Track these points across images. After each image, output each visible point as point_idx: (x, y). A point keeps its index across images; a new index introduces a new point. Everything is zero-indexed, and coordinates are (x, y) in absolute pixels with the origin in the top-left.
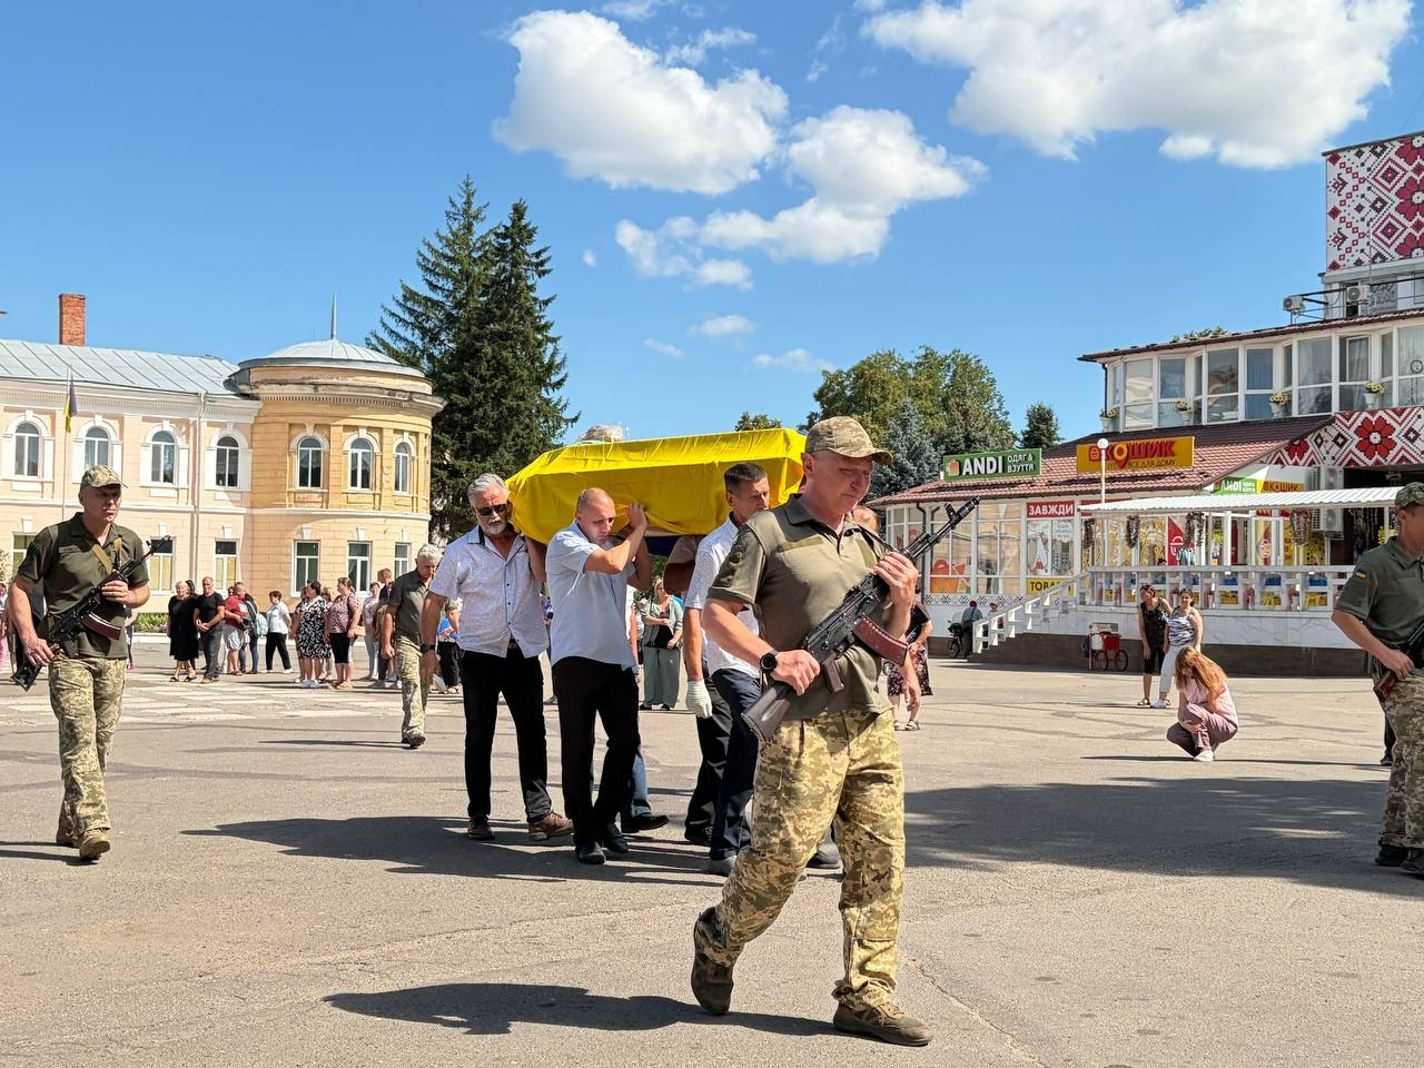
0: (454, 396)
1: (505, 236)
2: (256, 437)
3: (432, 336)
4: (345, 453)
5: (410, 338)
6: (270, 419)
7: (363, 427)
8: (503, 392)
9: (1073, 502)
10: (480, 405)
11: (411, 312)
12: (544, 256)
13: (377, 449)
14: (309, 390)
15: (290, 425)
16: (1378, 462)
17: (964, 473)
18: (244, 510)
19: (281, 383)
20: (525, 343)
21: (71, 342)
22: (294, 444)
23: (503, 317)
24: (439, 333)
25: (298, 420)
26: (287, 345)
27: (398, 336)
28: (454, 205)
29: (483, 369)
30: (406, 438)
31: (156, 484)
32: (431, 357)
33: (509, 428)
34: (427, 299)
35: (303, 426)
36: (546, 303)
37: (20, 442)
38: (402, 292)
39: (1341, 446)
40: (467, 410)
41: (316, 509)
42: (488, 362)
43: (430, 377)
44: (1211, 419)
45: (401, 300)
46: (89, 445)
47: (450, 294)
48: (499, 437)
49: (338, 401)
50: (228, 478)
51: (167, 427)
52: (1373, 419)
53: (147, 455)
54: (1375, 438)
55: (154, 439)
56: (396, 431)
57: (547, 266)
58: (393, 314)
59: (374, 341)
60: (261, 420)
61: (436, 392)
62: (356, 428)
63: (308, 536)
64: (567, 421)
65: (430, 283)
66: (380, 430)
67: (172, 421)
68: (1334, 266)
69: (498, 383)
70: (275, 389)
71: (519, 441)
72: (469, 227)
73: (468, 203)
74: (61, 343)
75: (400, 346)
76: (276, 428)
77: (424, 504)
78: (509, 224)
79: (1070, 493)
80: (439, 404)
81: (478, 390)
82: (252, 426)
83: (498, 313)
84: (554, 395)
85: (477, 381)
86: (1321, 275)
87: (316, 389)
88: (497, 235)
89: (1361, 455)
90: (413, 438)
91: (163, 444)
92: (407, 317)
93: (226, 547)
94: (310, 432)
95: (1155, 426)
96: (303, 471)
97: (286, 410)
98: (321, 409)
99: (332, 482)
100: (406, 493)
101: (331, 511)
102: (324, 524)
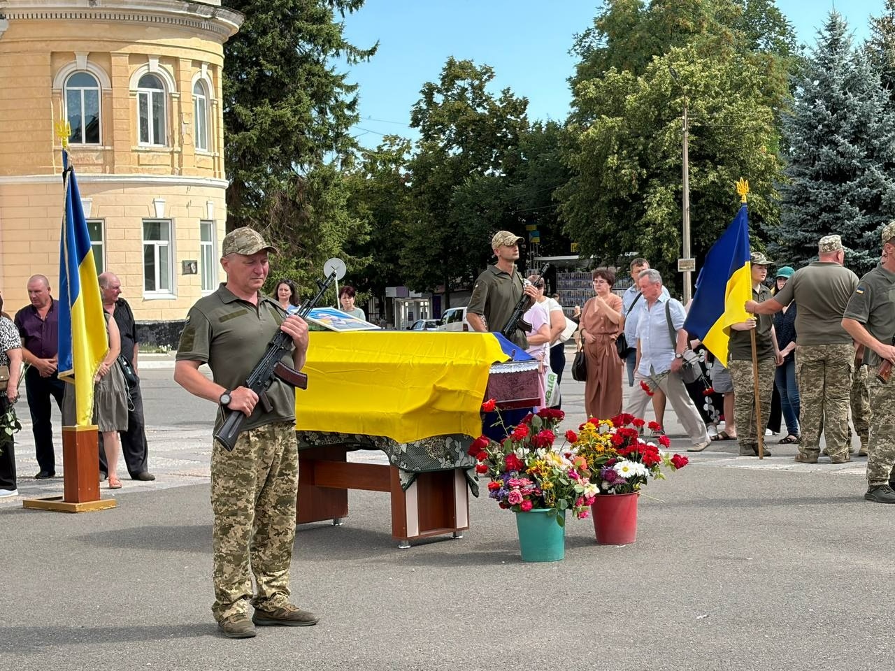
2: (1, 73)
4: (133, 93)
6: (21, 46)
7: (154, 57)
13: (172, 89)
14: (81, 2)
15: (53, 53)
22: (59, 82)
25: (64, 47)
30: (205, 72)
35: (72, 55)
41: (95, 174)
49: (121, 19)
56: (193, 63)
60: (8, 47)
62: (145, 58)
63: (88, 213)
66: (175, 61)
70: (33, 3)
76: (32, 59)
80: (233, 22)
87: (92, 2)
90: (210, 73)
94: (81, 63)
96: (74, 120)
97: (46, 32)
98: (99, 30)
99: (118, 135)
100: (205, 151)
101: (118, 177)
102: (110, 195)
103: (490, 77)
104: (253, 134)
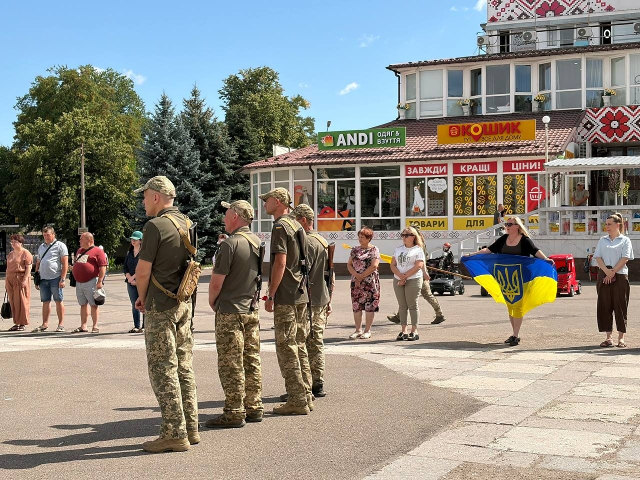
9: (446, 165)
16: (615, 140)
17: (338, 145)
39: (589, 129)
44: (488, 110)
52: (614, 113)
54: (615, 124)
68: (493, 20)
79: (445, 158)
86: (483, 25)
89: (604, 135)
95: (445, 115)
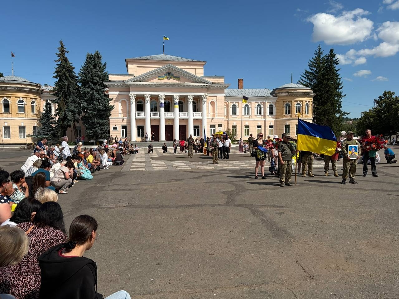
0: (317, 93)
1: (328, 57)
2: (276, 104)
3: (311, 80)
4: (295, 106)
5: (307, 81)
7: (299, 101)
8: (328, 91)
10: (323, 94)
11: (307, 75)
12: (338, 60)
13: (301, 105)
14: (287, 94)
15: (283, 101)
18: (274, 119)
19: (282, 93)
20: (333, 80)
21: (241, 88)
22: (284, 105)
23: (328, 74)
24: (313, 79)
25: (285, 100)
26: (282, 85)
27: (304, 81)
28: (316, 52)
29: (324, 86)
30: (308, 102)
31: (258, 115)
32: (311, 85)
33: (329, 99)
34: (310, 72)
35: (286, 101)
36: (338, 70)
37: (233, 108)
38: (305, 72)
40: (320, 96)
41: (289, 118)
42: (325, 85)
43: (312, 89)
45: (305, 73)
46: (245, 108)
47: (315, 71)
48: (327, 101)
49: (293, 96)
50: (271, 113)
51: (259, 103)
53: (256, 109)
55: (257, 106)
56: (306, 101)
57: (338, 62)
58: (303, 76)
59: (299, 82)
60: (278, 101)
61: (314, 92)
62: (297, 101)
63: (287, 124)
64: (343, 96)
65: (311, 69)
66: (302, 101)
67: (260, 102)
69: (327, 89)
70: (280, 94)
71: (332, 101)
72: (319, 56)
73: (319, 51)
74: (239, 89)
75: (305, 83)
76: (281, 102)
77: (311, 116)
78: (329, 54)
80: (314, 95)
81: (323, 91)
82: (276, 102)
83: (327, 74)
84: (340, 91)
85: (322, 89)
87: (289, 94)
88: (327, 57)
90: (309, 102)
91: (259, 107)
92: (306, 77)
93: (271, 127)
94: (287, 102)
96: (286, 111)
97: (283, 98)
98: (290, 98)
99: (292, 112)
100: (308, 114)
101: (292, 119)
102: (291, 121)
103: (394, 94)
104: (320, 111)
